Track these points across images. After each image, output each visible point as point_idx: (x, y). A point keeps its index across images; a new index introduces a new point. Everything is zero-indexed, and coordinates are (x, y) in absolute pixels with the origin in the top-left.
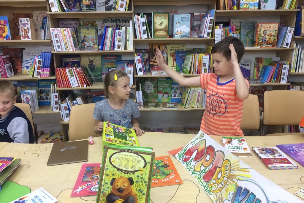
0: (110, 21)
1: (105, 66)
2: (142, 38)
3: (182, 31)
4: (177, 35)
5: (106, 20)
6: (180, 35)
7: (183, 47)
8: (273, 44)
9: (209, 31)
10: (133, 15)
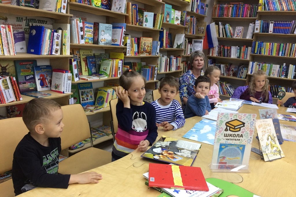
0: (24, 20)
1: (21, 73)
2: (81, 43)
3: (106, 39)
4: (102, 42)
5: (20, 18)
6: (103, 42)
7: (91, 52)
8: (150, 53)
9: (123, 40)
10: (69, 18)
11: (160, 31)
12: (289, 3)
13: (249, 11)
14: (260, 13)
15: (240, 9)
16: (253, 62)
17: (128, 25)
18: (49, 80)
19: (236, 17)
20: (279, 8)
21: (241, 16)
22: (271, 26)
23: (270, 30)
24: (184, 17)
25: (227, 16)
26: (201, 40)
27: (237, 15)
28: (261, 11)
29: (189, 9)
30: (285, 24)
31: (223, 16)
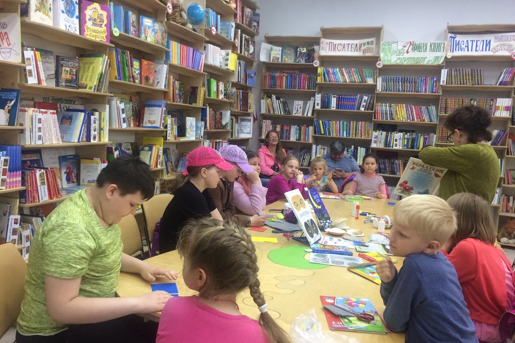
0: (51, 100)
9: (163, 121)
10: (107, 98)
11: (202, 108)
12: (351, 73)
13: (307, 82)
14: (319, 84)
15: (295, 79)
16: (317, 145)
17: (169, 102)
18: (75, 173)
19: (291, 89)
20: (341, 80)
21: (297, 87)
22: (334, 101)
23: (332, 106)
24: (230, 89)
25: (281, 88)
26: (249, 118)
27: (292, 85)
28: (321, 82)
29: (235, 79)
30: (350, 98)
31: (276, 87)
